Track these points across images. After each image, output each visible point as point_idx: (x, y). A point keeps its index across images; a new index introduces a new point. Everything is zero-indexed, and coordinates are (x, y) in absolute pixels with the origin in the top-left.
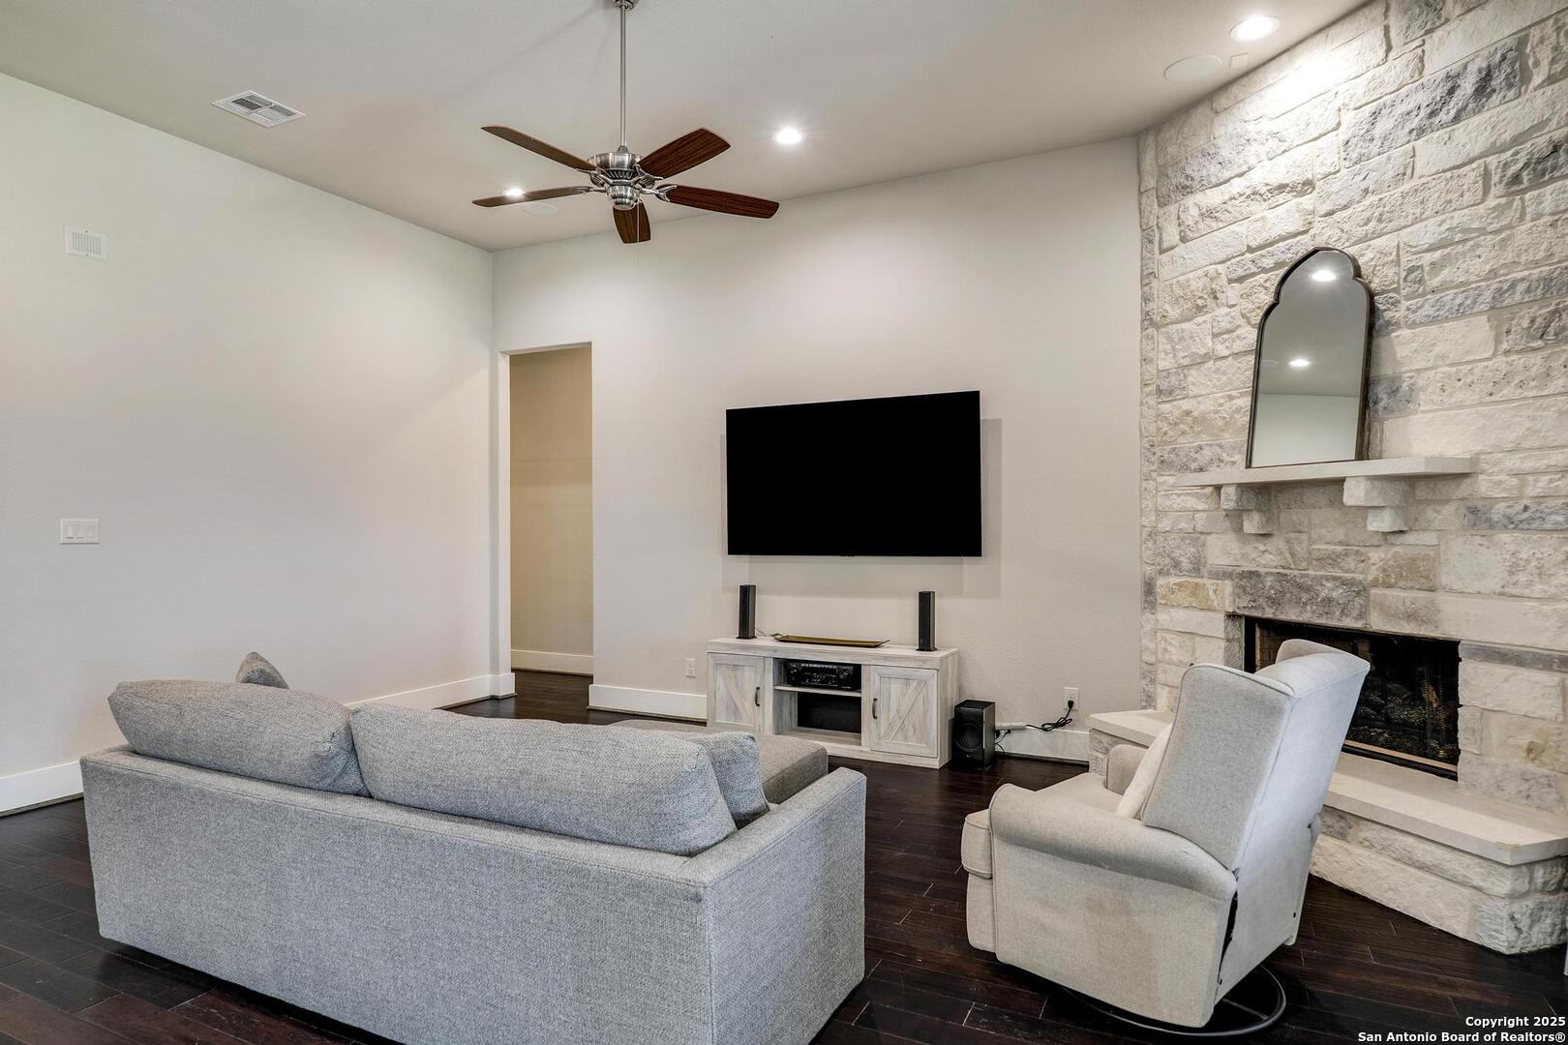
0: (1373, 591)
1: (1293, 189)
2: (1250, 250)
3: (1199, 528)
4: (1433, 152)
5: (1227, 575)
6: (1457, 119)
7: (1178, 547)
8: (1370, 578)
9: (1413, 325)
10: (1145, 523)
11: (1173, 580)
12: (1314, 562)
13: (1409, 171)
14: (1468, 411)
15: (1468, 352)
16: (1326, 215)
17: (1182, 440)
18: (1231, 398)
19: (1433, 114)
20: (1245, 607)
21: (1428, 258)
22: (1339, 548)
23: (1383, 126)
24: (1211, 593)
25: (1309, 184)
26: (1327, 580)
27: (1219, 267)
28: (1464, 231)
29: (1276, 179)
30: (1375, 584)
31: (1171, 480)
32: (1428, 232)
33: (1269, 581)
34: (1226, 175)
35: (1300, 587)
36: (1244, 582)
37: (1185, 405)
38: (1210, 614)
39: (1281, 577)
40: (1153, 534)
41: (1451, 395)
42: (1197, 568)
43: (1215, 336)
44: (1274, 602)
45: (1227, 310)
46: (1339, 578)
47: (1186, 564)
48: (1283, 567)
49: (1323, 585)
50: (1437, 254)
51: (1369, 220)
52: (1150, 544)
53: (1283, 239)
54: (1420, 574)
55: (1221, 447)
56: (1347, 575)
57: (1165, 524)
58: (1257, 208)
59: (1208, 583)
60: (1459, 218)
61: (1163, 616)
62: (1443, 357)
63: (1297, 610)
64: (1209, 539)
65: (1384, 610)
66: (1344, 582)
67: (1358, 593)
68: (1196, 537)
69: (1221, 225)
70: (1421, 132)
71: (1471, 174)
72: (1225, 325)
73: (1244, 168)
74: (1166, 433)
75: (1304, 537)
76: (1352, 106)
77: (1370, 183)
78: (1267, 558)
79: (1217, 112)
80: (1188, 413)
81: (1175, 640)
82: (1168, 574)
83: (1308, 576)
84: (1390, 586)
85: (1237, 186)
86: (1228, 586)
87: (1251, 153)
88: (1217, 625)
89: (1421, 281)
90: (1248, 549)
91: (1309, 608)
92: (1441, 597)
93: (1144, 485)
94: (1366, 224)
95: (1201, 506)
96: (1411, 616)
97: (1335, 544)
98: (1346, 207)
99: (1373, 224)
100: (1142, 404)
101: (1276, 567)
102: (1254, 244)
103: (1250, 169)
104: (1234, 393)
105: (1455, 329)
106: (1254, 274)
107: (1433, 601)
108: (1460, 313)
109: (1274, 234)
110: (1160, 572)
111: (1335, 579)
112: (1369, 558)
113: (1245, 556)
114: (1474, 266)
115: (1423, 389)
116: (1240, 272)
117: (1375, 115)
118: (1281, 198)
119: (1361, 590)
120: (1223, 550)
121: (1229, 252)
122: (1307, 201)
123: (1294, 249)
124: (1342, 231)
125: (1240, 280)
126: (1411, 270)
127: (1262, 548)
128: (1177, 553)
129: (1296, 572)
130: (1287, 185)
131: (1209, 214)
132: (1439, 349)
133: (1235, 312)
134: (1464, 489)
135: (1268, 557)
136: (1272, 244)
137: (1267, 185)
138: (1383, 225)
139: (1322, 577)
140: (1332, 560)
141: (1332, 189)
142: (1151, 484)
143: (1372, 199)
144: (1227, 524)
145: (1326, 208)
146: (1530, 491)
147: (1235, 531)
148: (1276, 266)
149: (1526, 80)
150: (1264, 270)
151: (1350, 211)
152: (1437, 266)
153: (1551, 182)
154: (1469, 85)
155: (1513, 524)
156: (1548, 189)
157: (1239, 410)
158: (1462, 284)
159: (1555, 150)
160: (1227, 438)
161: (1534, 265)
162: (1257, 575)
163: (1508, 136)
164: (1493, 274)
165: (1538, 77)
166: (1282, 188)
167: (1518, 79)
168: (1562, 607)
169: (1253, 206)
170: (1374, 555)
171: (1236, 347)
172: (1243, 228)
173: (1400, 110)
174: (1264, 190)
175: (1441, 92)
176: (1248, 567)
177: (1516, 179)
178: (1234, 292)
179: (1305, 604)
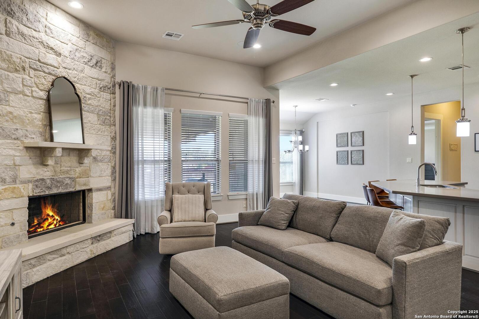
0: (77, 180)
1: (55, 52)
2: (39, 61)
3: (17, 163)
5: (29, 182)
6: (92, 67)
7: (4, 172)
8: (76, 176)
12: (62, 173)
13: (83, 71)
14: (94, 135)
15: (94, 122)
16: (64, 68)
17: (7, 124)
18: (31, 113)
19: (88, 61)
20: (38, 192)
22: (69, 168)
23: (77, 54)
24: (21, 190)
25: (60, 55)
26: (66, 178)
27: (25, 58)
28: (93, 93)
29: (52, 45)
33: (48, 182)
34: (30, 25)
35: (58, 182)
36: (37, 183)
37: (9, 109)
38: (21, 199)
39: (52, 179)
41: (91, 131)
42: (13, 181)
43: (23, 85)
44: (48, 188)
45: (29, 78)
46: (69, 177)
47: (7, 179)
48: (52, 176)
49: (65, 180)
50: (89, 96)
51: (75, 78)
53: (52, 66)
54: (86, 174)
56: (71, 176)
58: (43, 50)
59: (20, 186)
60: (93, 90)
62: (89, 121)
63: (56, 189)
64: (21, 168)
66: (70, 178)
67: (73, 181)
68: (15, 167)
69: (27, 43)
70: (86, 64)
71: (94, 81)
72: (29, 83)
73: (37, 30)
75: (59, 165)
76: (72, 42)
77: (75, 67)
78: (46, 173)
81: (3, 215)
83: (60, 178)
84: (80, 178)
85: (35, 34)
86: (31, 186)
88: (25, 202)
89: (86, 101)
90: (39, 171)
91: (61, 188)
94: (74, 78)
95: (18, 154)
96: (85, 185)
97: (68, 167)
98: (69, 69)
101: (50, 176)
103: (39, 31)
104: (33, 111)
105: (91, 115)
106: (40, 71)
107: (89, 180)
108: (93, 112)
109: (49, 62)
111: (68, 177)
112: (76, 171)
113: (38, 174)
114: (94, 102)
116: (35, 67)
117: (77, 50)
118: (51, 51)
119: (73, 179)
120: (29, 171)
121: (31, 56)
122: (59, 60)
123: (55, 72)
124: (69, 76)
125: (35, 70)
126: (85, 97)
127: (46, 170)
128: (3, 175)
129: (57, 177)
130: (54, 50)
135: (48, 173)
136: (47, 65)
137: (47, 43)
138: (78, 81)
139: (64, 178)
140: (67, 172)
141: (66, 61)
143: (75, 72)
144: (30, 161)
145: (64, 65)
146: (103, 154)
147: (34, 164)
148: (50, 74)
149: (102, 69)
150: (44, 72)
151: (71, 71)
152: (89, 99)
153: (105, 92)
154: (94, 61)
155: (101, 161)
156: (105, 94)
157: (36, 118)
158: (93, 106)
159: (106, 86)
160: (29, 128)
161: (103, 108)
162: (43, 180)
163: (100, 78)
164: (97, 106)
165: (104, 70)
166: (52, 49)
167: (101, 67)
168: (107, 177)
169: (40, 46)
170: (77, 170)
171: (35, 94)
172: (37, 51)
173: (82, 54)
174: (45, 44)
175: (90, 58)
176: (39, 177)
177: (101, 88)
178: (32, 72)
179: (59, 187)
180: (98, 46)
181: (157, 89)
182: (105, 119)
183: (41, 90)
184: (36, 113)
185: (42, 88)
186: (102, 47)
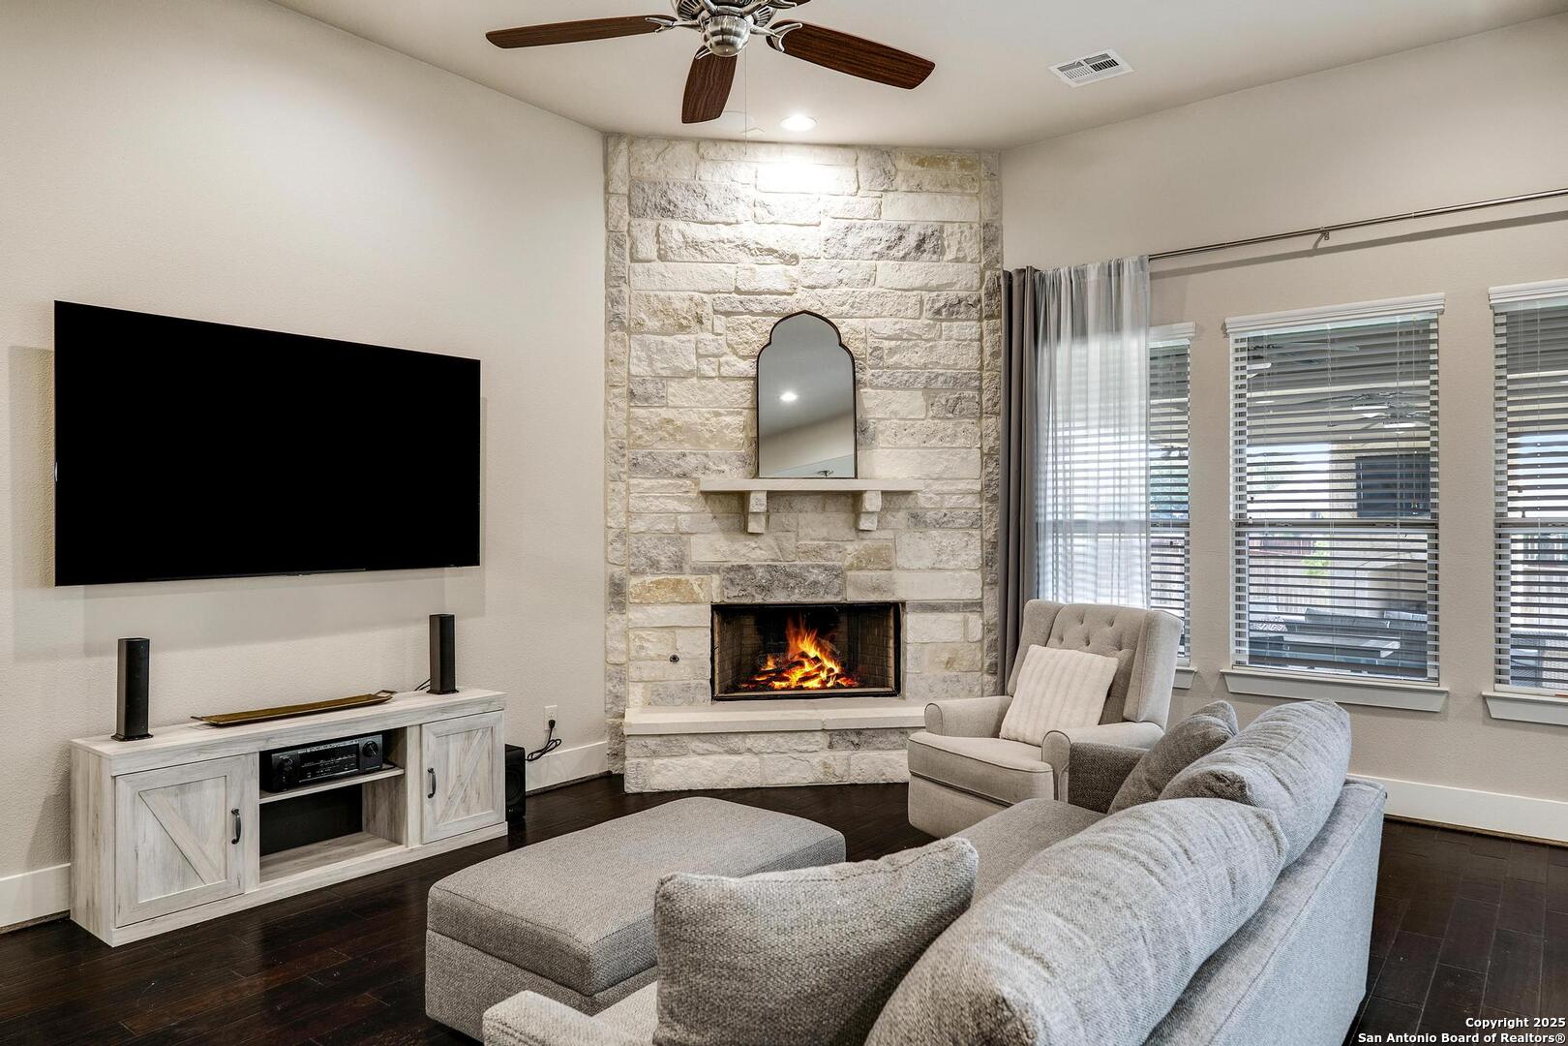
0: (849, 573)
1: (781, 256)
2: (738, 291)
3: (684, 528)
4: (889, 273)
5: (713, 570)
6: (904, 258)
7: (655, 547)
8: (847, 564)
9: (876, 387)
10: (612, 525)
11: (649, 579)
12: (801, 554)
13: (872, 280)
14: (911, 451)
15: (911, 413)
16: (809, 287)
17: (660, 446)
18: (717, 414)
19: (889, 248)
20: (735, 597)
21: (886, 344)
22: (823, 543)
23: (852, 240)
24: (696, 587)
25: (794, 259)
26: (813, 568)
27: (702, 295)
28: (909, 333)
29: (769, 242)
30: (851, 568)
31: (647, 483)
32: (886, 326)
33: (760, 572)
34: (712, 218)
35: (789, 575)
36: (732, 575)
37: (665, 413)
38: (694, 607)
39: (771, 568)
40: (622, 536)
41: (901, 439)
42: (678, 566)
43: (699, 356)
44: (762, 588)
45: (713, 336)
46: (823, 566)
47: (664, 562)
48: (773, 560)
49: (808, 571)
50: (893, 343)
51: (844, 304)
52: (618, 545)
53: (771, 293)
54: (882, 559)
55: (707, 456)
56: (829, 563)
57: (639, 525)
58: (747, 261)
59: (692, 578)
60: (906, 324)
61: (635, 615)
62: (895, 413)
63: (785, 593)
64: (693, 539)
65: (858, 588)
66: (826, 569)
67: (837, 576)
68: (679, 536)
69: (706, 260)
70: (881, 256)
71: (912, 298)
72: (712, 349)
73: (733, 220)
74: (640, 437)
75: (792, 535)
76: (832, 214)
77: (843, 275)
78: (755, 553)
79: (702, 157)
80: (669, 421)
81: (653, 636)
82: (643, 573)
83: (796, 566)
84: (862, 569)
85: (725, 232)
86: (716, 580)
87: (741, 211)
88: (705, 615)
89: (881, 358)
90: (737, 546)
91: (797, 591)
92: (896, 573)
93: (611, 486)
94: (841, 305)
95: (686, 509)
96: (876, 589)
97: (819, 540)
98: (825, 287)
99: (846, 308)
100: (607, 403)
101: (766, 561)
102: (743, 288)
103: (737, 223)
104: (722, 411)
105: (903, 396)
106: (741, 313)
107: (891, 576)
108: (906, 386)
109: (764, 285)
110: (633, 573)
111: (819, 566)
112: (846, 550)
113: (734, 553)
114: (914, 357)
115: (882, 432)
116: (728, 307)
117: (848, 229)
118: (769, 259)
119: (838, 573)
120: (712, 546)
121: (716, 286)
122: (794, 271)
123: (781, 304)
124: (823, 304)
125: (727, 314)
126: (876, 349)
127: (753, 545)
128: (654, 553)
129: (786, 564)
130: (777, 252)
131: (695, 245)
132: (894, 407)
133: (722, 340)
134: (910, 501)
135: (758, 552)
136: (760, 293)
137: (757, 243)
138: (854, 311)
139: (808, 566)
140: (817, 552)
141: (815, 270)
142: (621, 486)
143: (844, 289)
144: (715, 525)
145: (809, 282)
146: (947, 505)
147: (723, 531)
148: (766, 313)
149: (943, 253)
150: (751, 313)
151: (828, 291)
152: (892, 351)
153: (957, 319)
154: (911, 240)
155: (939, 524)
156: (955, 324)
157: (727, 426)
158: (907, 368)
159: (960, 302)
160: (714, 449)
161: (948, 367)
162: (747, 568)
163: (934, 283)
164: (925, 366)
165: (950, 255)
166: (771, 251)
167: (939, 250)
168: (965, 573)
169: (742, 256)
170: (850, 548)
171: (725, 371)
172: (731, 270)
173: (866, 234)
174: (753, 246)
175: (894, 236)
176: (737, 561)
177: (938, 312)
178: (720, 323)
179: (793, 588)
180: (928, 191)
181: (1119, 266)
182: (958, 398)
183: (744, 358)
184: (730, 414)
185: (746, 352)
186: (946, 188)
